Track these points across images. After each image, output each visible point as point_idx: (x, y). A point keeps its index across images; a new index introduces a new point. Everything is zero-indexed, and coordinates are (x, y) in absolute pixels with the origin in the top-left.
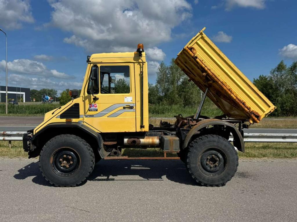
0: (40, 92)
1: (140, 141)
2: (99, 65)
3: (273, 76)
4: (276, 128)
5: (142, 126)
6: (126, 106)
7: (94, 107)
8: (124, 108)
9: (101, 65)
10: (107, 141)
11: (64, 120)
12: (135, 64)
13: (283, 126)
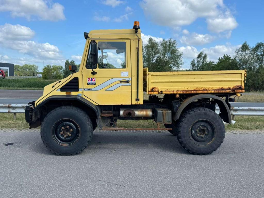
0: (23, 68)
1: (135, 113)
2: (97, 41)
3: (237, 56)
4: (248, 102)
5: (137, 100)
6: (123, 80)
7: (92, 81)
8: (121, 82)
9: (99, 41)
10: (104, 113)
11: (64, 93)
12: (131, 40)
13: (253, 100)
